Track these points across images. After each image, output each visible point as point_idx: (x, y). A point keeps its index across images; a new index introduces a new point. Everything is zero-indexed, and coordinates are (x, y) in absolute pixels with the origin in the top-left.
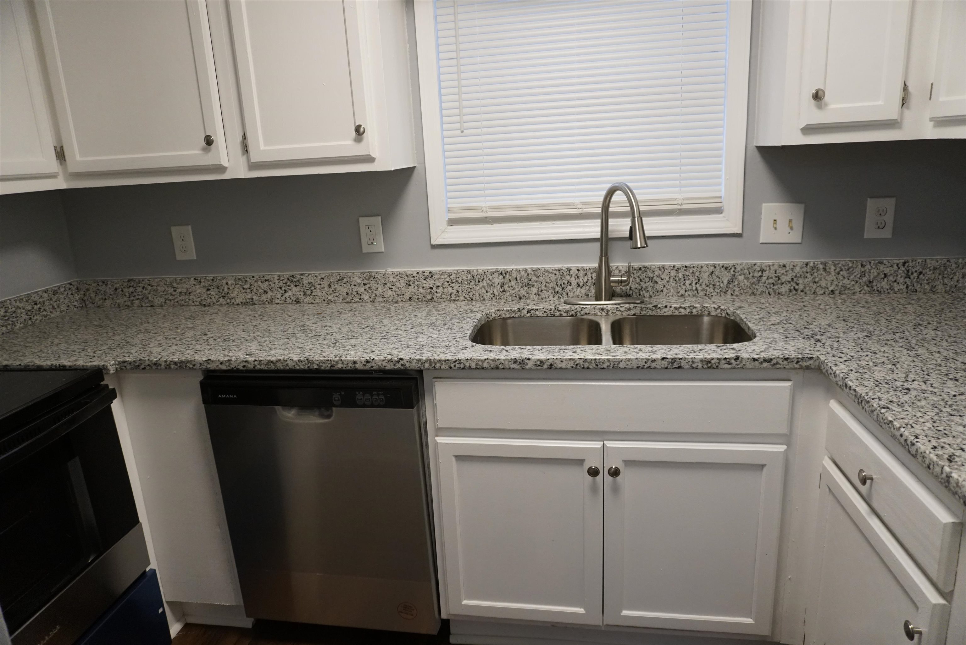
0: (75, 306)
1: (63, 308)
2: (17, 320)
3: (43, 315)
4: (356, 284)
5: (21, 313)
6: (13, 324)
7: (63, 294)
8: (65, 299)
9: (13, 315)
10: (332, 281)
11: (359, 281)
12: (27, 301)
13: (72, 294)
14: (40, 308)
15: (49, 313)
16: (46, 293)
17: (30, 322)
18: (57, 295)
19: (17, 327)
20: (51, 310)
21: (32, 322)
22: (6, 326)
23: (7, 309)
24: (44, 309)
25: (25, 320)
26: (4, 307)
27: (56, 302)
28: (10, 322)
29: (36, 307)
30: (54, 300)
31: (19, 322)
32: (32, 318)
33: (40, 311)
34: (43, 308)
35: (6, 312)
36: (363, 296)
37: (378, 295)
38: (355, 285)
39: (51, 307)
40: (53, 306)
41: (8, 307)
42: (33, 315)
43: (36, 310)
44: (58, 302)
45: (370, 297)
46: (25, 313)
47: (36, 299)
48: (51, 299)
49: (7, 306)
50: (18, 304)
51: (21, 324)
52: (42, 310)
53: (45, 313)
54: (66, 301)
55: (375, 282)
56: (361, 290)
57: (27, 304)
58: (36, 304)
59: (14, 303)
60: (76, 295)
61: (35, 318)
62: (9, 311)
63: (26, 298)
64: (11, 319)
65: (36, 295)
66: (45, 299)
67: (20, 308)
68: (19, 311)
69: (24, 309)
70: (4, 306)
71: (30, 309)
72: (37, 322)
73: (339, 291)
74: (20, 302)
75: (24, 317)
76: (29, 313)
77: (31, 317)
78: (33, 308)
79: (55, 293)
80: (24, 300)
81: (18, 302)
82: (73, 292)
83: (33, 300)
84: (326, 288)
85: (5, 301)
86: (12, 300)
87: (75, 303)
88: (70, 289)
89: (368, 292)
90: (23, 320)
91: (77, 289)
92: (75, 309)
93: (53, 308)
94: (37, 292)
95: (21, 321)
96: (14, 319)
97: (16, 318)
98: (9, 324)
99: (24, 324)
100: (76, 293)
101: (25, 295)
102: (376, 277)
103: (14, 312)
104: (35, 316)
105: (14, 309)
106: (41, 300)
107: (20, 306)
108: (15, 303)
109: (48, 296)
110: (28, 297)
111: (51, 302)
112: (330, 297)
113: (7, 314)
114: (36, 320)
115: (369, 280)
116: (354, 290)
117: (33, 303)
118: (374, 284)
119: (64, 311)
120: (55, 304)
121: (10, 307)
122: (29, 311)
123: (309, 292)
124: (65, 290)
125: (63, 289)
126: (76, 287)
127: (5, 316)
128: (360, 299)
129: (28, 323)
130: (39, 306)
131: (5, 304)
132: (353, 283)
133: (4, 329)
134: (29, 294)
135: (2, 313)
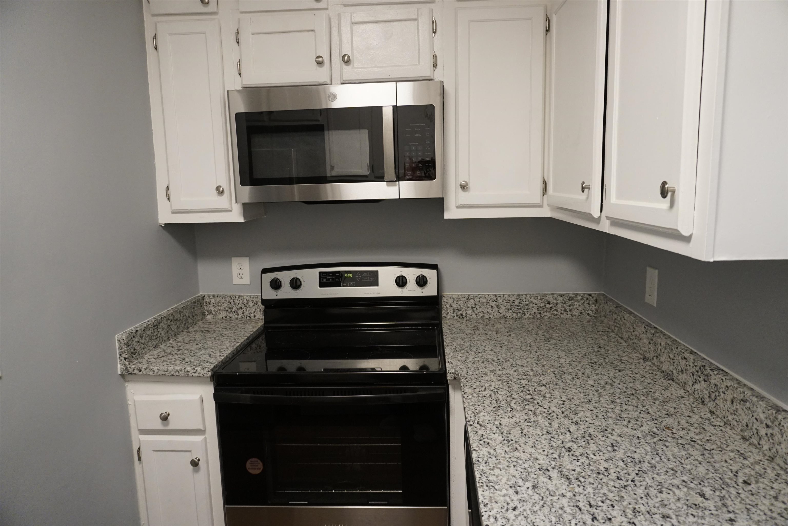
0: (588, 314)
1: (576, 313)
2: (528, 312)
3: (552, 314)
4: (758, 418)
5: (533, 307)
6: (523, 313)
7: (579, 302)
8: (579, 306)
9: (526, 307)
10: (735, 396)
11: (762, 416)
12: (541, 299)
13: (589, 304)
14: (551, 308)
15: (560, 314)
16: (561, 296)
17: (539, 316)
18: (572, 301)
19: (526, 317)
20: (563, 312)
21: (541, 316)
22: (517, 314)
23: (521, 301)
24: (556, 309)
25: (535, 313)
26: (519, 299)
27: (569, 306)
28: (521, 312)
29: (548, 306)
30: (567, 305)
31: (529, 313)
32: (542, 313)
33: (551, 310)
34: (554, 308)
35: (520, 303)
36: (763, 442)
37: (780, 453)
38: (756, 419)
39: (563, 309)
40: (565, 309)
41: (523, 300)
42: (543, 311)
43: (548, 308)
44: (572, 307)
45: (770, 450)
46: (536, 308)
47: (551, 299)
48: (565, 303)
49: (522, 299)
50: (532, 299)
51: (530, 315)
52: (553, 310)
53: (555, 312)
54: (580, 309)
55: (779, 431)
56: (763, 432)
57: (540, 301)
58: (549, 303)
60: (593, 306)
61: (545, 314)
62: (523, 303)
63: (541, 297)
64: (522, 309)
65: (551, 296)
66: (559, 302)
67: (533, 303)
68: (531, 305)
69: (536, 304)
70: (519, 298)
71: (542, 306)
72: (546, 317)
73: (740, 415)
74: (534, 299)
75: (535, 310)
76: (540, 309)
77: (541, 312)
78: (545, 306)
79: (570, 299)
80: (539, 297)
81: (532, 298)
82: (591, 302)
83: (546, 299)
84: (728, 402)
85: (522, 295)
86: (528, 296)
87: (590, 312)
88: (587, 299)
89: (769, 440)
90: (533, 313)
91: (596, 301)
92: (588, 317)
93: (565, 310)
94: (553, 294)
95: (531, 313)
96: (525, 310)
97: (527, 309)
98: (520, 313)
99: (533, 316)
100: (593, 304)
101: (543, 294)
102: (782, 424)
103: (527, 305)
104: (545, 313)
105: (527, 303)
106: (555, 301)
108: (529, 298)
109: (563, 300)
110: (543, 296)
111: (565, 305)
112: (730, 418)
113: (520, 305)
114: (546, 316)
115: (772, 422)
116: (755, 426)
117: (547, 302)
118: (777, 434)
119: (575, 315)
120: (568, 308)
121: (524, 300)
122: (541, 307)
123: (713, 397)
124: (582, 299)
125: (581, 297)
126: (595, 298)
127: (518, 306)
128: (759, 444)
129: (536, 316)
130: (551, 306)
131: (521, 297)
132: (755, 416)
133: (515, 315)
134: (545, 294)
135: (516, 303)
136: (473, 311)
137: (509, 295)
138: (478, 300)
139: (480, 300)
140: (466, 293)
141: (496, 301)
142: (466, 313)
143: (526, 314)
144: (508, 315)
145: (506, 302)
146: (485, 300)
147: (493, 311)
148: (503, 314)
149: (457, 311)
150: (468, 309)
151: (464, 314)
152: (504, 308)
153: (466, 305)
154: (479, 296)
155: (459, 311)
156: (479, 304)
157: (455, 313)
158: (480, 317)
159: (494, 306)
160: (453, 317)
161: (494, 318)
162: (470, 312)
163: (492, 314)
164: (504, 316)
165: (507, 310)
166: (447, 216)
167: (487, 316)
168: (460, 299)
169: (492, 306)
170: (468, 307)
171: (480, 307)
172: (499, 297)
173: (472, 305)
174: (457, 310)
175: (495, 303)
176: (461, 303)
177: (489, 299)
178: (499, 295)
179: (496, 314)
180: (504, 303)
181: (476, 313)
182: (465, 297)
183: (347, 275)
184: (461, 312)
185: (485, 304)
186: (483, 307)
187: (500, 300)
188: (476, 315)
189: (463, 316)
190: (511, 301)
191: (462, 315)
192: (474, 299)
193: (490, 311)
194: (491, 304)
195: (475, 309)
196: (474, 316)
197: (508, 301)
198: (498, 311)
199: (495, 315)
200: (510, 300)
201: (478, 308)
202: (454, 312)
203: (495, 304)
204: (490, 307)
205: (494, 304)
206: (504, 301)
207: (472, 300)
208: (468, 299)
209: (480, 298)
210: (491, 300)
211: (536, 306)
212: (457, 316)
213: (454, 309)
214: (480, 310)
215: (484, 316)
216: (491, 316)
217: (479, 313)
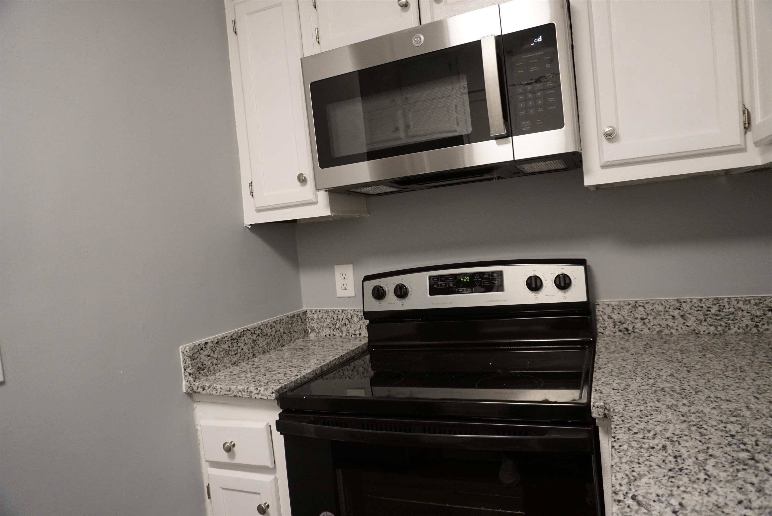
2: (735, 323)
5: (743, 316)
6: (726, 326)
9: (730, 316)
12: (756, 304)
17: (755, 330)
19: (733, 331)
21: (759, 331)
22: (716, 327)
23: (722, 307)
25: (747, 326)
26: (718, 305)
28: (723, 324)
31: (737, 326)
32: (760, 326)
35: (719, 311)
41: (724, 306)
42: (762, 323)
43: (769, 318)
46: (749, 318)
49: (723, 304)
50: (741, 305)
51: (739, 329)
57: (756, 308)
59: (734, 302)
62: (724, 310)
63: (756, 301)
64: (725, 320)
67: (743, 311)
68: (740, 313)
69: (748, 313)
70: (717, 303)
71: (758, 314)
72: (768, 332)
74: (744, 304)
75: (747, 321)
76: (756, 320)
77: (758, 324)
78: (765, 314)
80: (752, 302)
81: (741, 303)
83: (766, 304)
85: (722, 299)
86: (733, 300)
90: (744, 325)
95: (741, 326)
96: (730, 322)
97: (733, 320)
98: (721, 325)
99: (744, 330)
101: (760, 297)
103: (732, 314)
104: (766, 325)
105: (732, 310)
107: (744, 309)
108: (736, 303)
110: (760, 300)
113: (721, 313)
117: (767, 309)
121: (727, 306)
122: (757, 316)
127: (716, 315)
129: (750, 330)
131: (721, 302)
133: (712, 328)
134: (763, 297)
135: (714, 310)
136: (644, 324)
137: (701, 300)
138: (651, 307)
139: (653, 307)
140: (631, 300)
141: (679, 309)
142: (634, 327)
143: (732, 327)
144: (702, 328)
145: (696, 309)
146: (661, 308)
147: (677, 324)
148: (692, 328)
149: (619, 324)
150: (636, 321)
151: (630, 328)
152: (693, 319)
153: (632, 315)
154: (651, 302)
155: (622, 324)
156: (653, 314)
157: (617, 327)
158: (656, 332)
159: (677, 316)
160: (615, 333)
161: (678, 333)
162: (639, 325)
163: (675, 328)
164: (694, 330)
165: (698, 322)
166: (589, 181)
167: (666, 331)
168: (622, 307)
169: (673, 316)
170: (636, 319)
171: (655, 318)
172: (684, 302)
173: (641, 315)
174: (620, 322)
175: (678, 311)
176: (625, 312)
177: (668, 306)
178: (684, 300)
179: (682, 328)
180: (692, 311)
181: (649, 326)
182: (630, 304)
183: (464, 278)
184: (625, 326)
185: (662, 313)
186: (659, 317)
187: (686, 307)
188: (649, 329)
189: (630, 332)
190: (705, 308)
191: (627, 329)
192: (643, 306)
193: (671, 324)
194: (672, 314)
195: (647, 321)
196: (646, 331)
197: (700, 309)
198: (684, 323)
199: (680, 329)
200: (702, 307)
201: (651, 320)
202: (615, 325)
203: (679, 313)
204: (671, 317)
205: (676, 313)
206: (693, 308)
207: (641, 309)
208: (635, 307)
209: (653, 304)
210: (671, 307)
211: (749, 314)
212: (620, 331)
213: (614, 322)
214: (655, 322)
215: (661, 331)
216: (674, 331)
217: (654, 327)
